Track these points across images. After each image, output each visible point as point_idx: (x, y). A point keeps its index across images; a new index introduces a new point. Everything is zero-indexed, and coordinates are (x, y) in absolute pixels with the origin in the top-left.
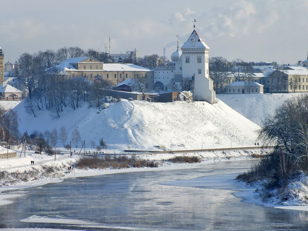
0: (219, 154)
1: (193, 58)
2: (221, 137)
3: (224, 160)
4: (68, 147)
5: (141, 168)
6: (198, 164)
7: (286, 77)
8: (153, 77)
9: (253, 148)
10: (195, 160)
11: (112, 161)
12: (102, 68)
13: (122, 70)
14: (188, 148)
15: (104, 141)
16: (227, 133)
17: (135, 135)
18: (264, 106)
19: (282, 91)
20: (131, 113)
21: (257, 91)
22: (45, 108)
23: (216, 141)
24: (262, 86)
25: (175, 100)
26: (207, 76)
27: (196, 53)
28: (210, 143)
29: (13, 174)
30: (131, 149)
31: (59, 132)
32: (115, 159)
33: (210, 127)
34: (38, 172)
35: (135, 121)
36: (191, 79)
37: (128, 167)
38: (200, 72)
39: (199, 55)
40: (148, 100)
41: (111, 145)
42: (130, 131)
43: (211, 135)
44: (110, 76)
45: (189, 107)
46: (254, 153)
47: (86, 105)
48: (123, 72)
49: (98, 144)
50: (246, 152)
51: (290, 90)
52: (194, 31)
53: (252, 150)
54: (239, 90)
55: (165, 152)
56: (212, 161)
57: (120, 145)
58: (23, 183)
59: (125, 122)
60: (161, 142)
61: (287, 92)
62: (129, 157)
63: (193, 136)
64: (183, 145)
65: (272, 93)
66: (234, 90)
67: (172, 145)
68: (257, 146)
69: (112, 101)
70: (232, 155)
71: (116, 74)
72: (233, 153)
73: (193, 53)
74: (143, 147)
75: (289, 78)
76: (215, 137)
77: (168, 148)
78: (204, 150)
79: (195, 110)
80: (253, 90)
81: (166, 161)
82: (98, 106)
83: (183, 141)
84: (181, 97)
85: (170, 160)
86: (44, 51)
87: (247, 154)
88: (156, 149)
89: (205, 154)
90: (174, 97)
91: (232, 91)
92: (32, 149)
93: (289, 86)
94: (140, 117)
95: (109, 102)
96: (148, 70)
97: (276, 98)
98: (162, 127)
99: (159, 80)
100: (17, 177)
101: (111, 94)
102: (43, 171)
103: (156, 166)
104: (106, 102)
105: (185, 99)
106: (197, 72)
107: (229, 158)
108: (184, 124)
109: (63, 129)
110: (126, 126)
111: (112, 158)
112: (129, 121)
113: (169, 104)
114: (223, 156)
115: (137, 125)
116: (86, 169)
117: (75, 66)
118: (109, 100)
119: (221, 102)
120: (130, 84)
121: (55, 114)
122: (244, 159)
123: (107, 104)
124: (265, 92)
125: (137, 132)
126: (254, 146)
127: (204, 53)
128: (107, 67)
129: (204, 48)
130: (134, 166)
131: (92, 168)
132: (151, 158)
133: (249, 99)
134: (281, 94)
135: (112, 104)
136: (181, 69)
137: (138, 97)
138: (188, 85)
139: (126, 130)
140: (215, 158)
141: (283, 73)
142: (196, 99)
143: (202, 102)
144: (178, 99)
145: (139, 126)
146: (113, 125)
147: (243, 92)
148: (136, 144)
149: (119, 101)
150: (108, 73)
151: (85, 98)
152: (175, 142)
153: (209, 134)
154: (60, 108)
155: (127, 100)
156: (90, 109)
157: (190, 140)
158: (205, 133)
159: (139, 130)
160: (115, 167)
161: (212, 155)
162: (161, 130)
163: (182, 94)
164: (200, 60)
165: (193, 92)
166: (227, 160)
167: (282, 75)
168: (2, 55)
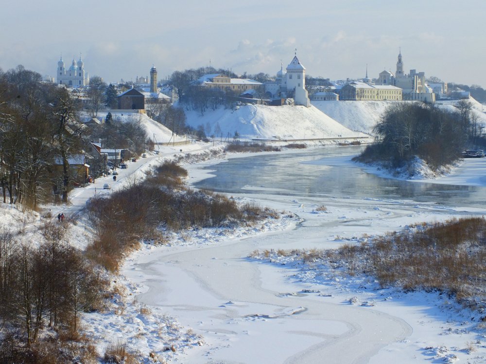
0: (317, 142)
1: (295, 75)
2: (316, 131)
3: (320, 147)
4: (212, 137)
5: (270, 152)
6: (304, 149)
7: (354, 89)
8: (264, 89)
9: (338, 139)
10: (303, 146)
11: (249, 146)
12: (230, 82)
13: (244, 83)
14: (295, 138)
15: (238, 132)
16: (319, 128)
17: (259, 129)
18: (340, 110)
19: (352, 99)
20: (255, 113)
21: (334, 98)
22: (192, 109)
23: (313, 133)
24: (337, 95)
25: (283, 105)
26: (304, 88)
27: (297, 72)
28: (309, 135)
29: (194, 155)
30: (258, 139)
31: (205, 126)
32: (251, 146)
33: (308, 123)
34: (209, 155)
35: (258, 119)
36: (293, 90)
37: (261, 151)
38: (299, 85)
39: (298, 73)
40: (265, 104)
41: (243, 135)
42: (255, 126)
43: (309, 129)
44: (235, 88)
45: (293, 110)
46: (340, 142)
47: (223, 107)
48: (245, 85)
49: (233, 134)
50: (334, 141)
51: (357, 98)
52: (295, 57)
53: (339, 140)
54: (322, 98)
55: (280, 140)
56: (313, 148)
57: (248, 136)
58: (203, 162)
59: (251, 119)
60: (277, 134)
61: (355, 100)
62: (260, 144)
63: (297, 130)
64: (291, 136)
65: (345, 100)
66: (318, 98)
67: (284, 136)
68: (340, 137)
69: (241, 105)
70: (325, 143)
71: (240, 86)
72: (326, 142)
73: (295, 72)
74: (265, 137)
75: (357, 90)
76: (312, 131)
77: (282, 138)
78: (306, 140)
79: (297, 111)
80: (331, 98)
81: (283, 147)
82: (232, 108)
83: (291, 133)
84: (287, 103)
85: (286, 146)
86: (188, 69)
87: (335, 143)
88: (274, 139)
89: (308, 143)
90: (282, 102)
91: (317, 99)
92: (193, 138)
93: (357, 96)
94: (261, 116)
95: (239, 106)
96: (261, 84)
97: (348, 104)
98: (277, 123)
99: (269, 91)
100: (197, 158)
101: (239, 100)
102: (212, 153)
103: (279, 150)
104: (237, 105)
105: (289, 104)
106: (297, 85)
107: (324, 145)
108: (290, 121)
109: (208, 124)
110: (252, 122)
111: (249, 145)
112: (254, 119)
113: (279, 107)
114: (320, 144)
115: (260, 122)
116: (234, 152)
117: (211, 80)
118: (239, 104)
119: (313, 106)
120: (252, 93)
121: (200, 114)
122: (334, 146)
123: (238, 107)
124: (339, 100)
125: (260, 127)
126: (338, 137)
127: (302, 72)
128: (234, 81)
129: (303, 69)
130: (265, 150)
131: (238, 151)
132: (274, 145)
133: (329, 104)
134: (351, 101)
135: (241, 107)
136: (285, 83)
137: (258, 102)
138: (291, 94)
139: (252, 125)
140: (315, 146)
141: (353, 87)
142: (296, 104)
143: (301, 106)
144: (285, 104)
145: (261, 122)
146: (243, 122)
147: (325, 100)
148: (259, 135)
149: (246, 105)
150: (234, 85)
151: (221, 102)
152: (286, 134)
153: (308, 128)
154: (203, 109)
155: (251, 104)
156: (226, 110)
157: (295, 132)
158: (305, 127)
159: (261, 125)
160: (253, 151)
161: (312, 143)
162: (276, 125)
163: (288, 100)
164: (299, 77)
165: (294, 99)
166: (323, 147)
167: (352, 88)
168: (156, 72)
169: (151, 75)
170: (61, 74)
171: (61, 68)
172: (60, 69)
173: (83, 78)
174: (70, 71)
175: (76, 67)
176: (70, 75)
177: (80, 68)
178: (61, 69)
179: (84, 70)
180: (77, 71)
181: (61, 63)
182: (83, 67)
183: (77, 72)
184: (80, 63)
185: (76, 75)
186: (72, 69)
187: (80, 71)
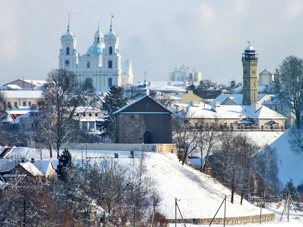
92: (300, 209)
168: (255, 59)
169: (244, 65)
170: (67, 62)
171: (68, 49)
172: (65, 51)
173: (117, 72)
174: (89, 55)
175: (102, 46)
176: (88, 66)
177: (111, 50)
178: (68, 53)
179: (118, 55)
180: (104, 55)
181: (67, 39)
182: (116, 46)
183: (104, 59)
184: (110, 39)
185: (100, 65)
186: (93, 52)
187: (110, 57)
